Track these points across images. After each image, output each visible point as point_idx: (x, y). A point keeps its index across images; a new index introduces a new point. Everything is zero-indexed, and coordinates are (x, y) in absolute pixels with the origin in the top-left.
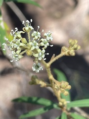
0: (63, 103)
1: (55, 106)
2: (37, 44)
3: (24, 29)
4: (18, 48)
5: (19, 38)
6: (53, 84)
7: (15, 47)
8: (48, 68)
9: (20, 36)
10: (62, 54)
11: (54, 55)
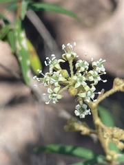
0: (112, 156)
1: (100, 160)
2: (84, 79)
3: (65, 56)
4: (57, 84)
5: (58, 70)
6: (100, 130)
7: (52, 82)
8: (94, 109)
9: (58, 66)
10: (115, 89)
11: (103, 90)
